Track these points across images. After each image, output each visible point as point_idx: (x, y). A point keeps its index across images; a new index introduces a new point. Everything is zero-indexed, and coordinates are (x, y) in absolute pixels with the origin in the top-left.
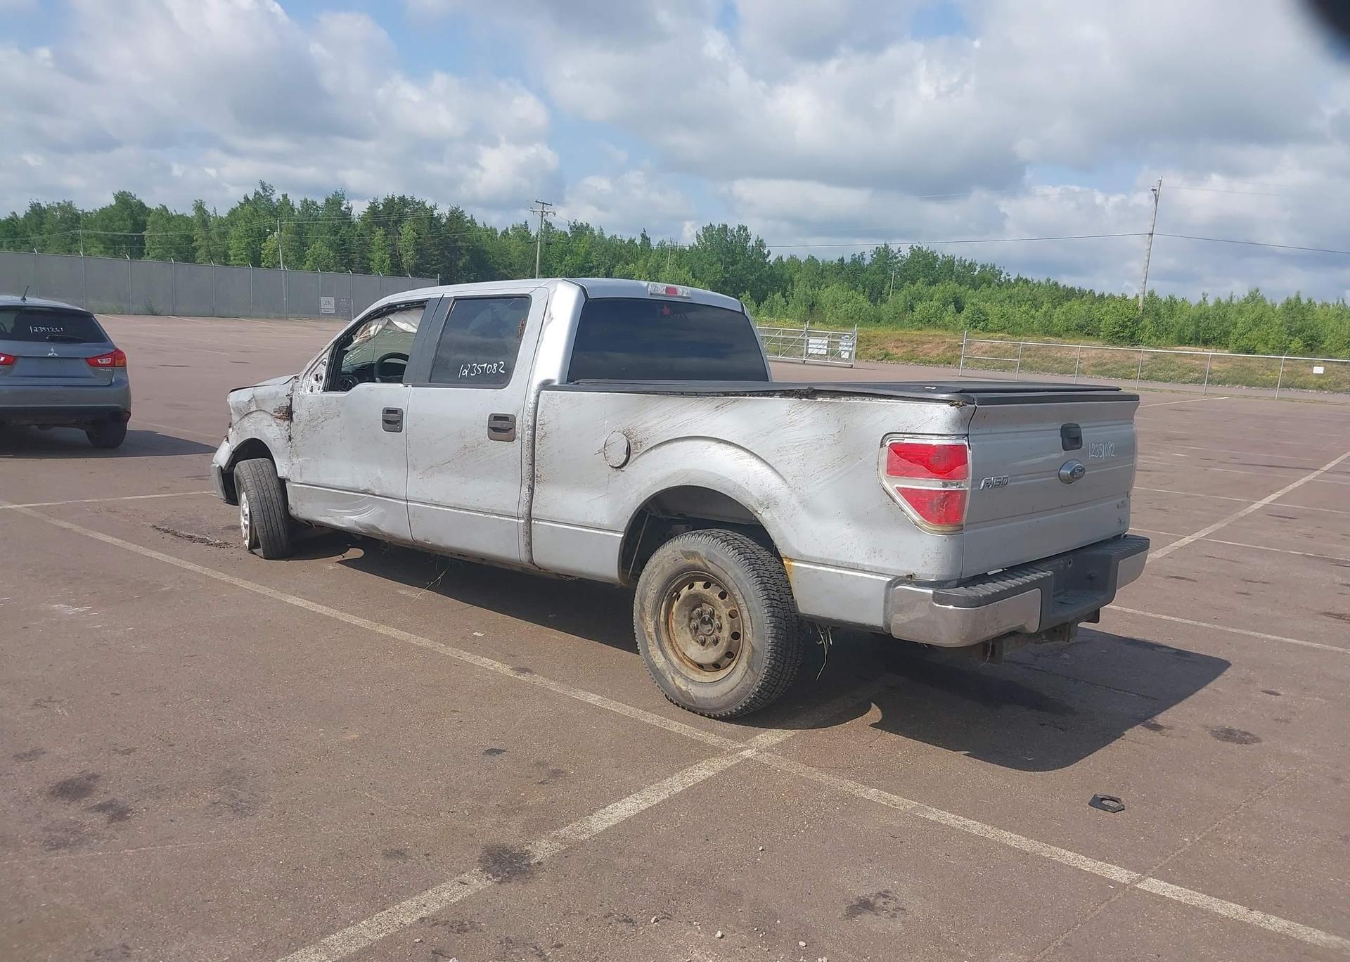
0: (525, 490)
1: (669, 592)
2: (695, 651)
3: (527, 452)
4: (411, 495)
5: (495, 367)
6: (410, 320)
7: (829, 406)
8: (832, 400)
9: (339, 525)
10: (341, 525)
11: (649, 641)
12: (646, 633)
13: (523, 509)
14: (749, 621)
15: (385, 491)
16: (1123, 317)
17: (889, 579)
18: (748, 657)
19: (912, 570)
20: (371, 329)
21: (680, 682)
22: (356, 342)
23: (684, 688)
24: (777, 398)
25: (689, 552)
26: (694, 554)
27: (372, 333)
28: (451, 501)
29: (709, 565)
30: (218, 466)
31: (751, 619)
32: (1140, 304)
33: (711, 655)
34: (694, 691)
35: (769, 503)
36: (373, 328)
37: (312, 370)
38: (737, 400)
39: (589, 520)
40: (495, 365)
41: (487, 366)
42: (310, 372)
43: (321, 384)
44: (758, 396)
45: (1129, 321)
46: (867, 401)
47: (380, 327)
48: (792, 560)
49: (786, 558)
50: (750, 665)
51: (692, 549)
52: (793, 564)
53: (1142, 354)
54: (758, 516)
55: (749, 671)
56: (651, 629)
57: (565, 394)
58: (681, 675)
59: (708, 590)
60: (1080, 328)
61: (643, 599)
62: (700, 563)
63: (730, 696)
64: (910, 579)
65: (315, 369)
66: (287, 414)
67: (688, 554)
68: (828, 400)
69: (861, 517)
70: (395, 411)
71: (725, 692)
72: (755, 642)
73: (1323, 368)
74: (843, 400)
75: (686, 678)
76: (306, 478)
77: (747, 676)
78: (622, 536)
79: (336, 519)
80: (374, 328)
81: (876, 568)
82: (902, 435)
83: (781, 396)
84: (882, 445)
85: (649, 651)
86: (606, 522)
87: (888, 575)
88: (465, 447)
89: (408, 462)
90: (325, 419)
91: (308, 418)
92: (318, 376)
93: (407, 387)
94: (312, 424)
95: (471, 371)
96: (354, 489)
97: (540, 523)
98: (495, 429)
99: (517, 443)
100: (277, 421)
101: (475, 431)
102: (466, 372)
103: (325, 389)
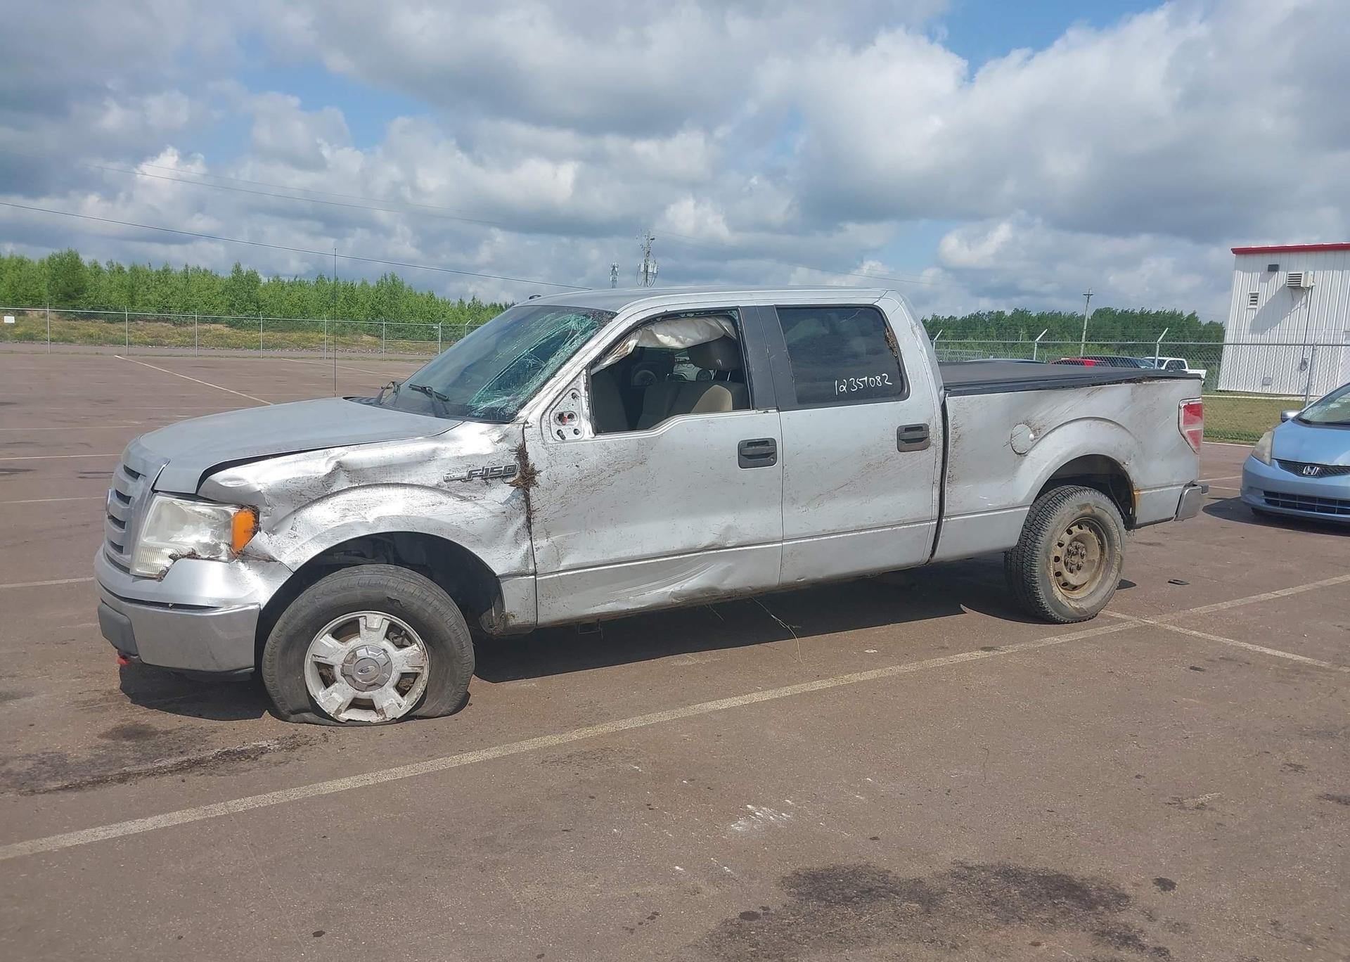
0: (936, 492)
4: (790, 532)
5: (878, 380)
8: (1151, 383)
13: (936, 511)
15: (747, 539)
17: (1181, 487)
19: (1192, 478)
21: (1073, 604)
23: (1077, 606)
24: (1123, 384)
28: (851, 525)
34: (1083, 605)
35: (1129, 455)
37: (553, 406)
39: (1004, 502)
40: (879, 378)
42: (549, 411)
47: (636, 341)
48: (1138, 491)
51: (1084, 502)
52: (1141, 493)
54: (1124, 466)
57: (972, 398)
58: (1070, 599)
59: (1083, 529)
62: (1090, 511)
64: (1192, 483)
65: (558, 404)
66: (525, 476)
68: (1148, 382)
74: (1156, 382)
78: (1027, 508)
81: (1178, 482)
82: (1189, 400)
83: (1125, 383)
84: (1179, 408)
87: (1181, 485)
88: (869, 465)
89: (786, 496)
90: (617, 471)
91: (577, 475)
92: (566, 415)
93: (767, 412)
94: (589, 482)
95: (850, 386)
96: (686, 549)
97: (952, 519)
98: (908, 441)
99: (931, 449)
100: (461, 494)
101: (881, 447)
102: (845, 388)
103: (597, 431)
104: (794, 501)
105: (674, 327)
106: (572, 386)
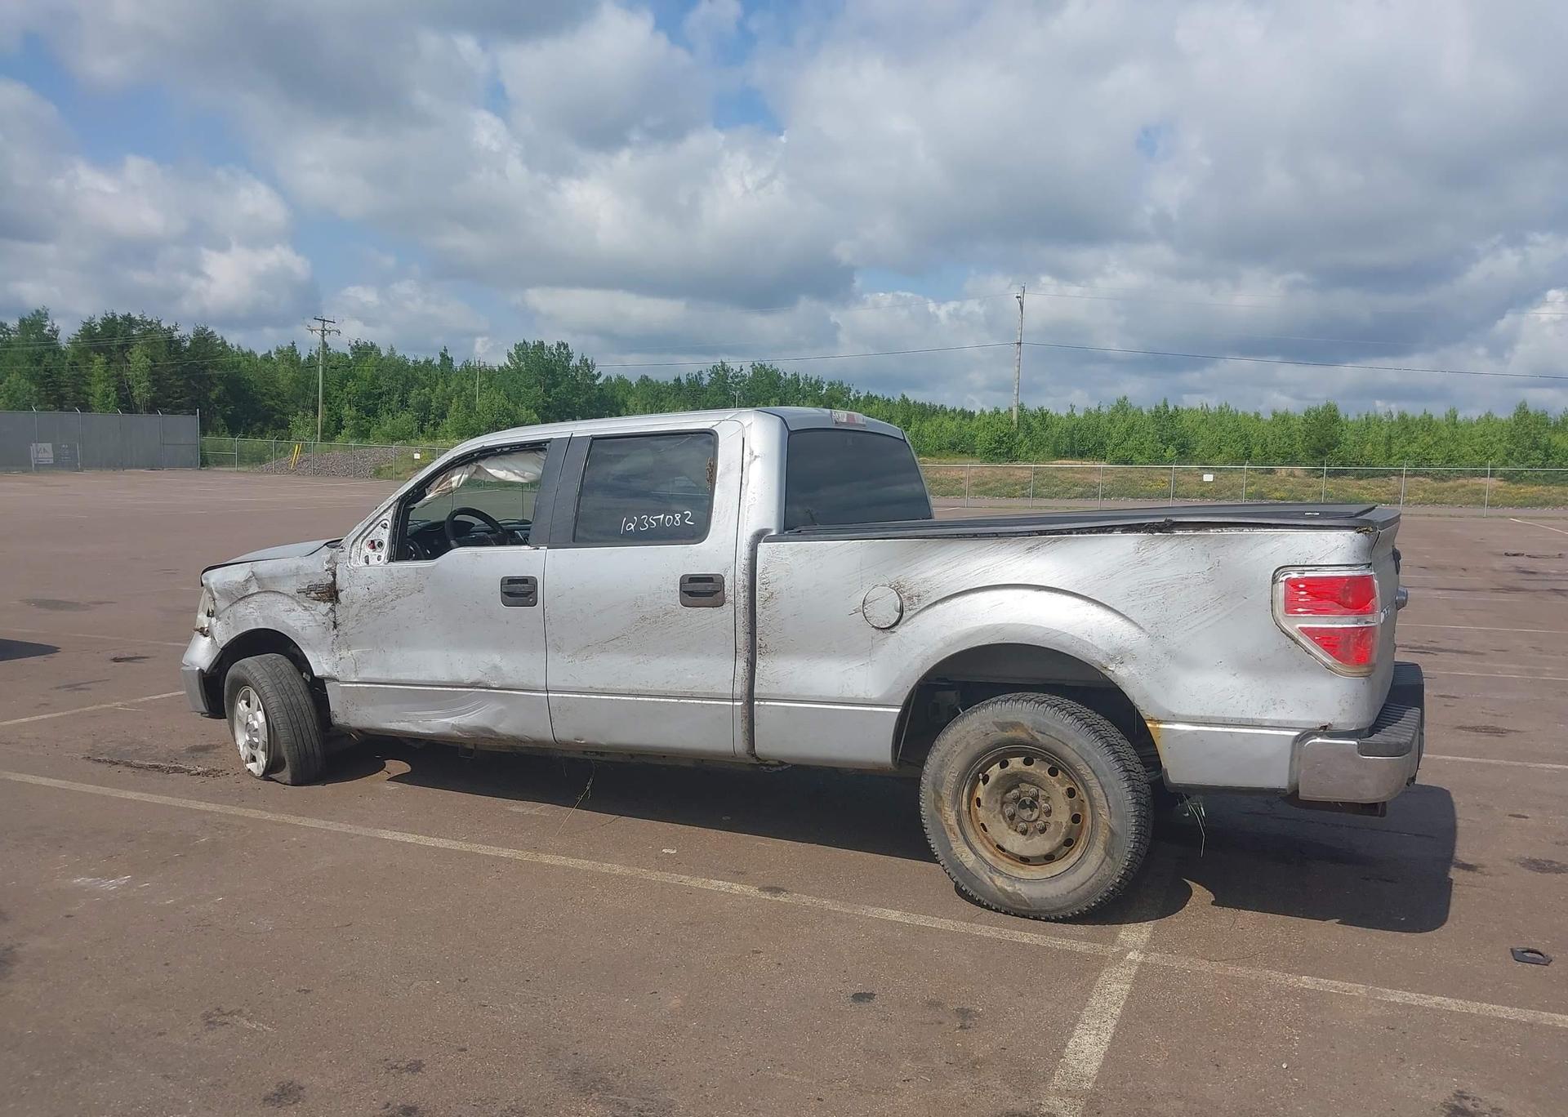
0: (742, 665)
1: (974, 774)
2: (1016, 843)
3: (742, 619)
4: (552, 683)
5: (677, 518)
6: (511, 467)
7: (1194, 540)
8: (1196, 533)
9: (421, 731)
10: (427, 732)
11: (951, 837)
12: (946, 826)
13: (740, 689)
14: (1104, 798)
15: (509, 682)
16: (999, 432)
17: (1296, 733)
18: (1105, 843)
19: (1327, 720)
20: (453, 479)
21: (1000, 882)
22: (429, 496)
23: (1009, 889)
24: (1117, 534)
25: (1007, 723)
26: (1015, 725)
27: (454, 485)
28: (624, 686)
29: (1039, 736)
30: (198, 668)
31: (1106, 797)
32: (1015, 417)
33: (1039, 845)
34: (1023, 890)
35: (1121, 655)
36: (455, 478)
37: (365, 534)
38: (1059, 539)
39: (848, 694)
40: (678, 517)
41: (665, 517)
42: (361, 538)
43: (384, 553)
44: (1090, 532)
45: (1005, 436)
46: (1246, 531)
47: (465, 476)
48: (1159, 722)
49: (1151, 720)
50: (1109, 852)
51: (1010, 718)
52: (1162, 726)
53: (1022, 470)
54: (1108, 674)
55: (1108, 859)
56: (952, 821)
57: (797, 545)
58: (1001, 873)
59: (1032, 766)
60: (953, 446)
61: (937, 786)
62: (1023, 735)
63: (1080, 892)
64: (1326, 730)
65: (370, 532)
66: (330, 593)
67: (1003, 726)
68: (1191, 532)
69: (1254, 666)
70: (524, 580)
71: (1072, 887)
72: (1114, 823)
73: (1212, 476)
74: (1212, 531)
75: (1009, 877)
76: (363, 675)
77: (1104, 866)
78: (899, 710)
79: (418, 724)
80: (457, 479)
81: (1279, 721)
82: (1301, 568)
83: (1123, 532)
84: (1274, 580)
85: (952, 849)
86: (875, 694)
87: (1294, 729)
88: (644, 619)
89: (547, 643)
90: (398, 597)
91: (367, 597)
92: (376, 543)
93: (538, 549)
94: (376, 604)
95: (640, 524)
96: (454, 682)
97: (767, 703)
98: (691, 594)
99: (728, 608)
100: (305, 605)
101: (659, 598)
102: (633, 526)
103: (391, 559)
104: (559, 649)
105: (508, 462)
106: (384, 516)
